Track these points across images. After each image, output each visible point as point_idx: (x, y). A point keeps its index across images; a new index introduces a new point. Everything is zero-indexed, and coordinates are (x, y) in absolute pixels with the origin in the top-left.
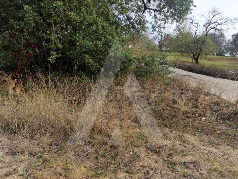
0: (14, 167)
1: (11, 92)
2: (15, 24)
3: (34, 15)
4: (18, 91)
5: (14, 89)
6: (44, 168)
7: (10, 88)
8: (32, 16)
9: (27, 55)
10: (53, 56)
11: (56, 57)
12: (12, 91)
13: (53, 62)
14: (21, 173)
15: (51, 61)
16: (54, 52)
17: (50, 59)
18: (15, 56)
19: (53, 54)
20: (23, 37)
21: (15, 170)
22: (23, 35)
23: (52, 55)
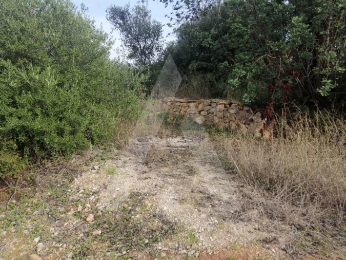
0: (274, 235)
1: (258, 135)
2: (273, 45)
3: (303, 28)
4: (267, 135)
5: (261, 131)
6: (316, 253)
7: (258, 130)
8: (300, 30)
9: (284, 86)
10: (327, 86)
11: (330, 88)
12: (259, 133)
13: (326, 95)
14: (283, 246)
15: (322, 94)
16: (328, 80)
17: (320, 91)
18: (270, 88)
19: (326, 82)
20: (282, 62)
21: (275, 239)
22: (282, 59)
23: (324, 84)
